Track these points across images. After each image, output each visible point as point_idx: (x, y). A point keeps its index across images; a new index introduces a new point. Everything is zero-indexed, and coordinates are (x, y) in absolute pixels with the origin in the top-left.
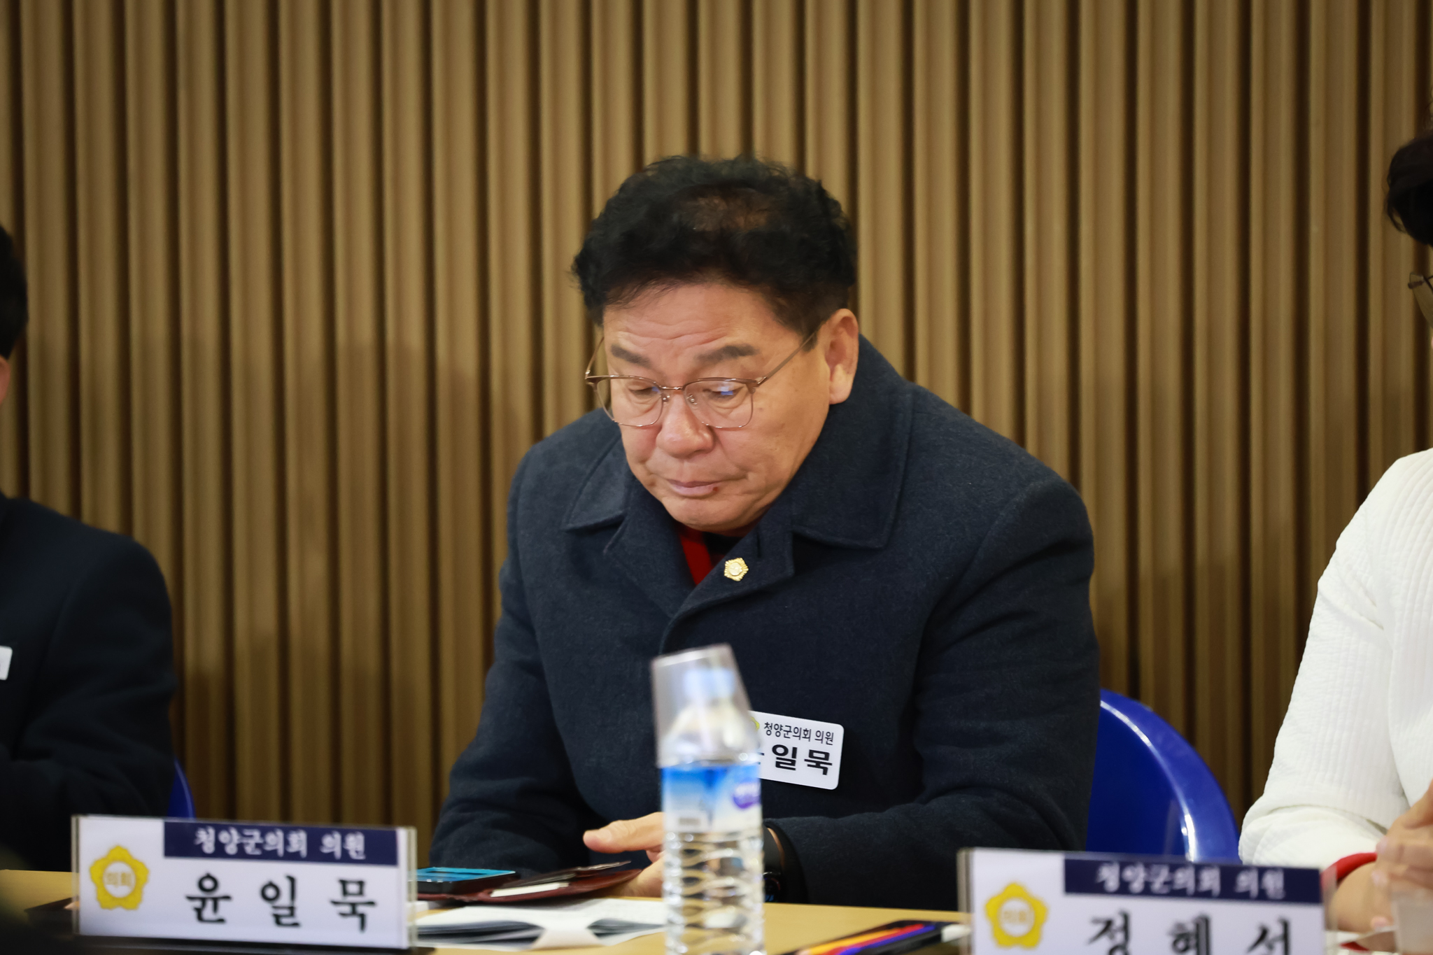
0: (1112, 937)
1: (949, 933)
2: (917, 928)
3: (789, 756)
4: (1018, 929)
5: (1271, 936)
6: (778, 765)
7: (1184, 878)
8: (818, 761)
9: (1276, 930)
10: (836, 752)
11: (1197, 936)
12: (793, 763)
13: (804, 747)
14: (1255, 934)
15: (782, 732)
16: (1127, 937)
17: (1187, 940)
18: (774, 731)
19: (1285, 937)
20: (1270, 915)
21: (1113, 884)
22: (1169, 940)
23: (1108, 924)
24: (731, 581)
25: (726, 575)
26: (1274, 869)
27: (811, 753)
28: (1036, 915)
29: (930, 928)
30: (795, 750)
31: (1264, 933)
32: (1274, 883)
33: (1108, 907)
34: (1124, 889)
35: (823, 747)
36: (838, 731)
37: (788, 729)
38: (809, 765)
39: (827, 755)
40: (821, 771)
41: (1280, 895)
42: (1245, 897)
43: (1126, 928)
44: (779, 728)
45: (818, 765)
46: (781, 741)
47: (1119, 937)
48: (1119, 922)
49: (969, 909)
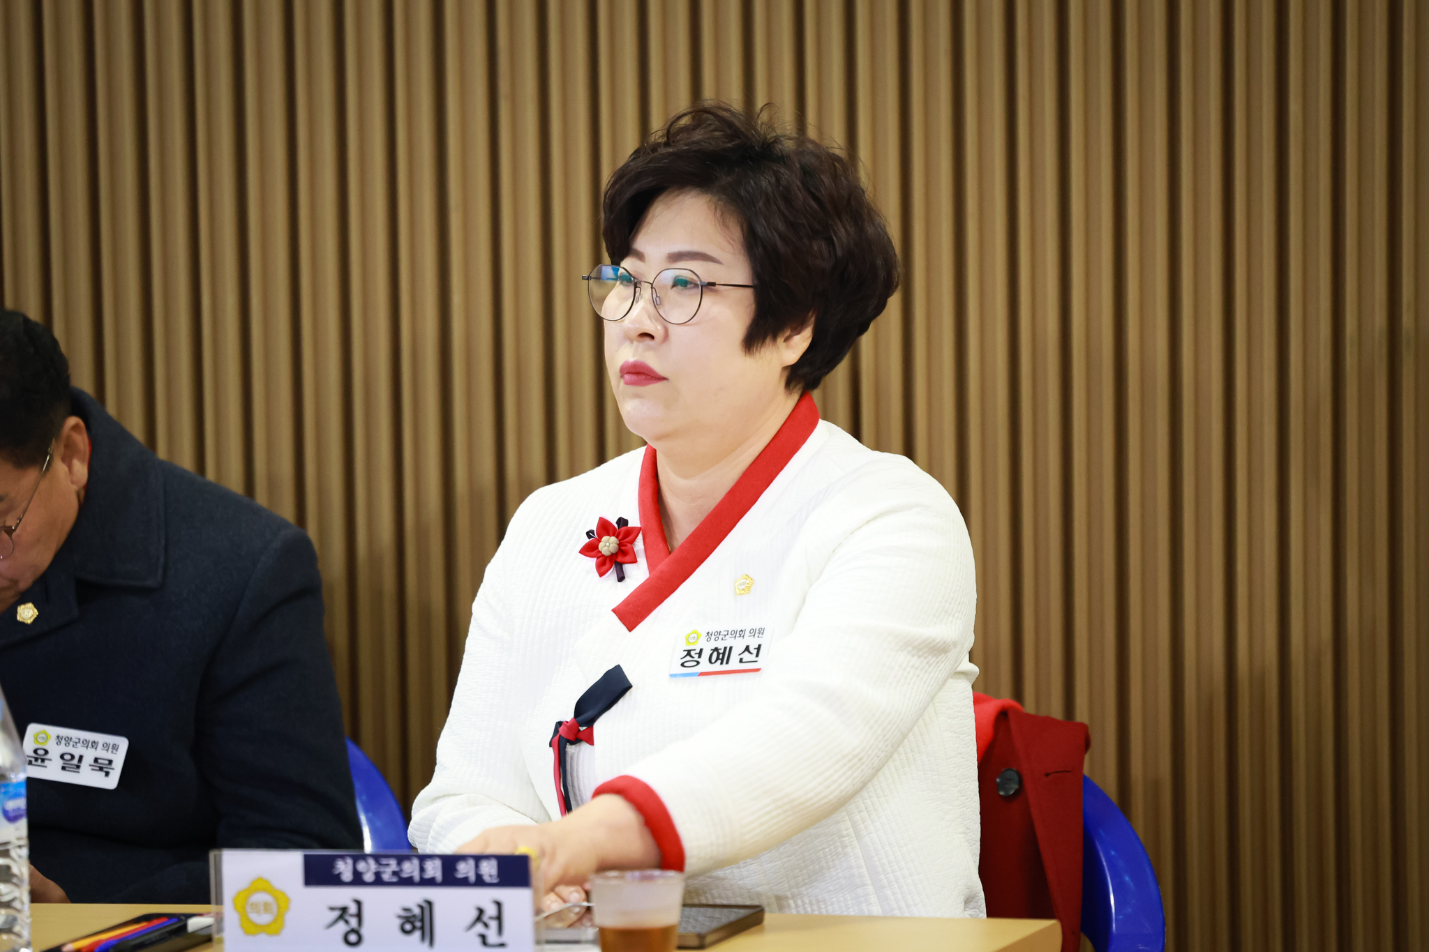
0: (347, 922)
1: (194, 924)
2: (163, 920)
3: (75, 761)
4: (264, 918)
5: (485, 918)
6: (63, 768)
7: (410, 868)
8: (102, 767)
9: (491, 911)
10: (119, 759)
11: (422, 920)
12: (78, 767)
13: (89, 755)
14: (475, 914)
15: (71, 743)
16: (360, 922)
17: (412, 923)
18: (63, 742)
19: (499, 918)
20: (484, 897)
21: (347, 876)
22: (398, 922)
23: (344, 910)
24: (23, 624)
25: (18, 619)
26: (487, 857)
27: (96, 760)
28: (280, 905)
29: (174, 920)
30: (81, 758)
31: (481, 911)
32: (489, 870)
33: (343, 896)
34: (358, 880)
35: (109, 756)
36: (123, 743)
37: (77, 741)
38: (92, 770)
39: (110, 762)
40: (104, 774)
41: (495, 881)
42: (464, 882)
43: (359, 915)
44: (68, 740)
45: (101, 769)
46: (70, 749)
47: (353, 922)
48: (353, 909)
49: (219, 901)
